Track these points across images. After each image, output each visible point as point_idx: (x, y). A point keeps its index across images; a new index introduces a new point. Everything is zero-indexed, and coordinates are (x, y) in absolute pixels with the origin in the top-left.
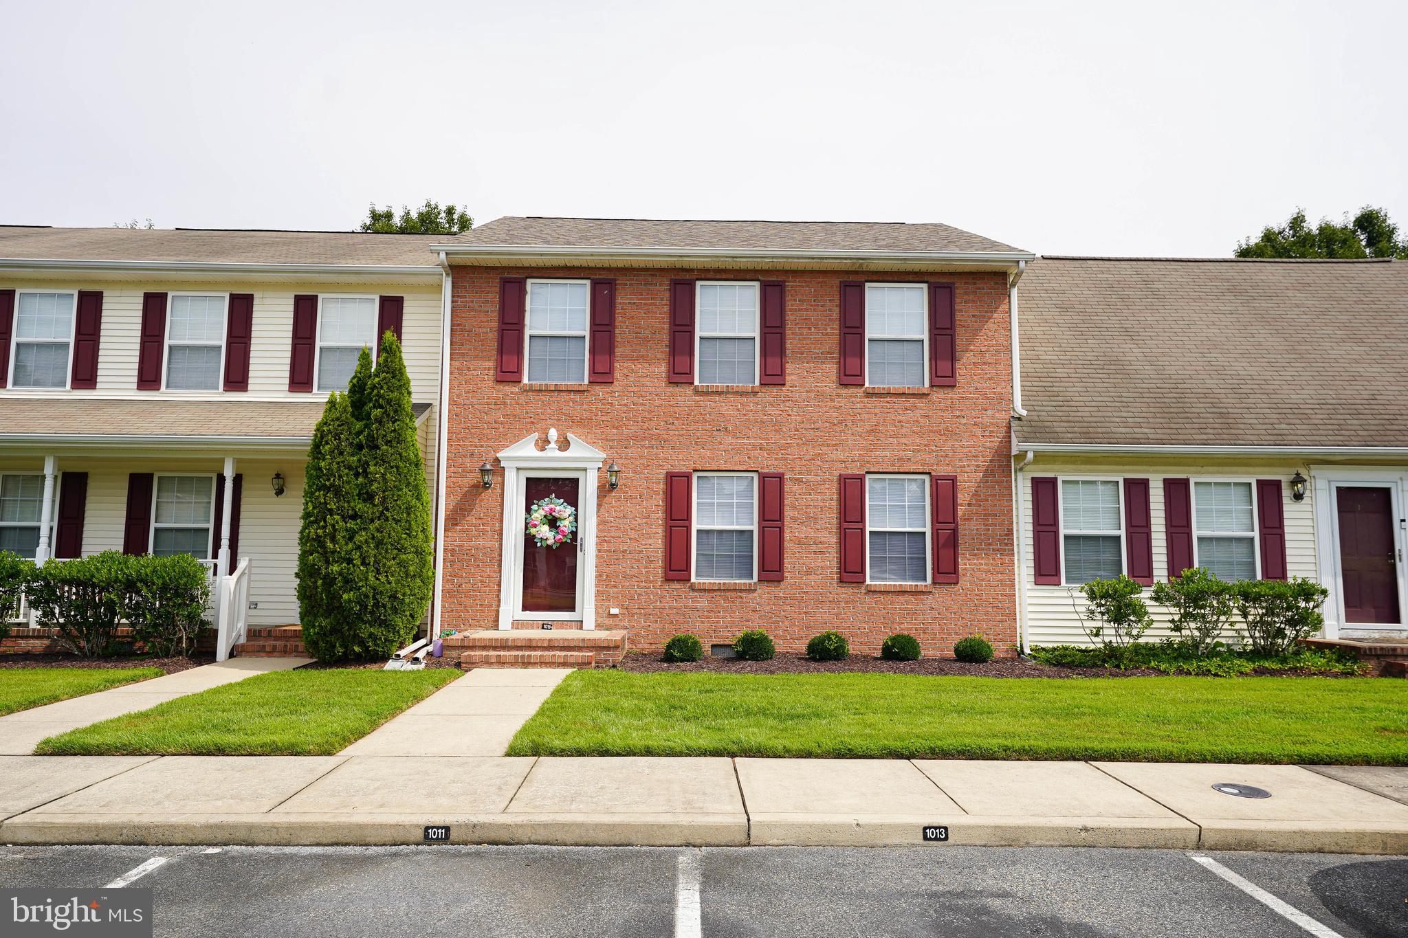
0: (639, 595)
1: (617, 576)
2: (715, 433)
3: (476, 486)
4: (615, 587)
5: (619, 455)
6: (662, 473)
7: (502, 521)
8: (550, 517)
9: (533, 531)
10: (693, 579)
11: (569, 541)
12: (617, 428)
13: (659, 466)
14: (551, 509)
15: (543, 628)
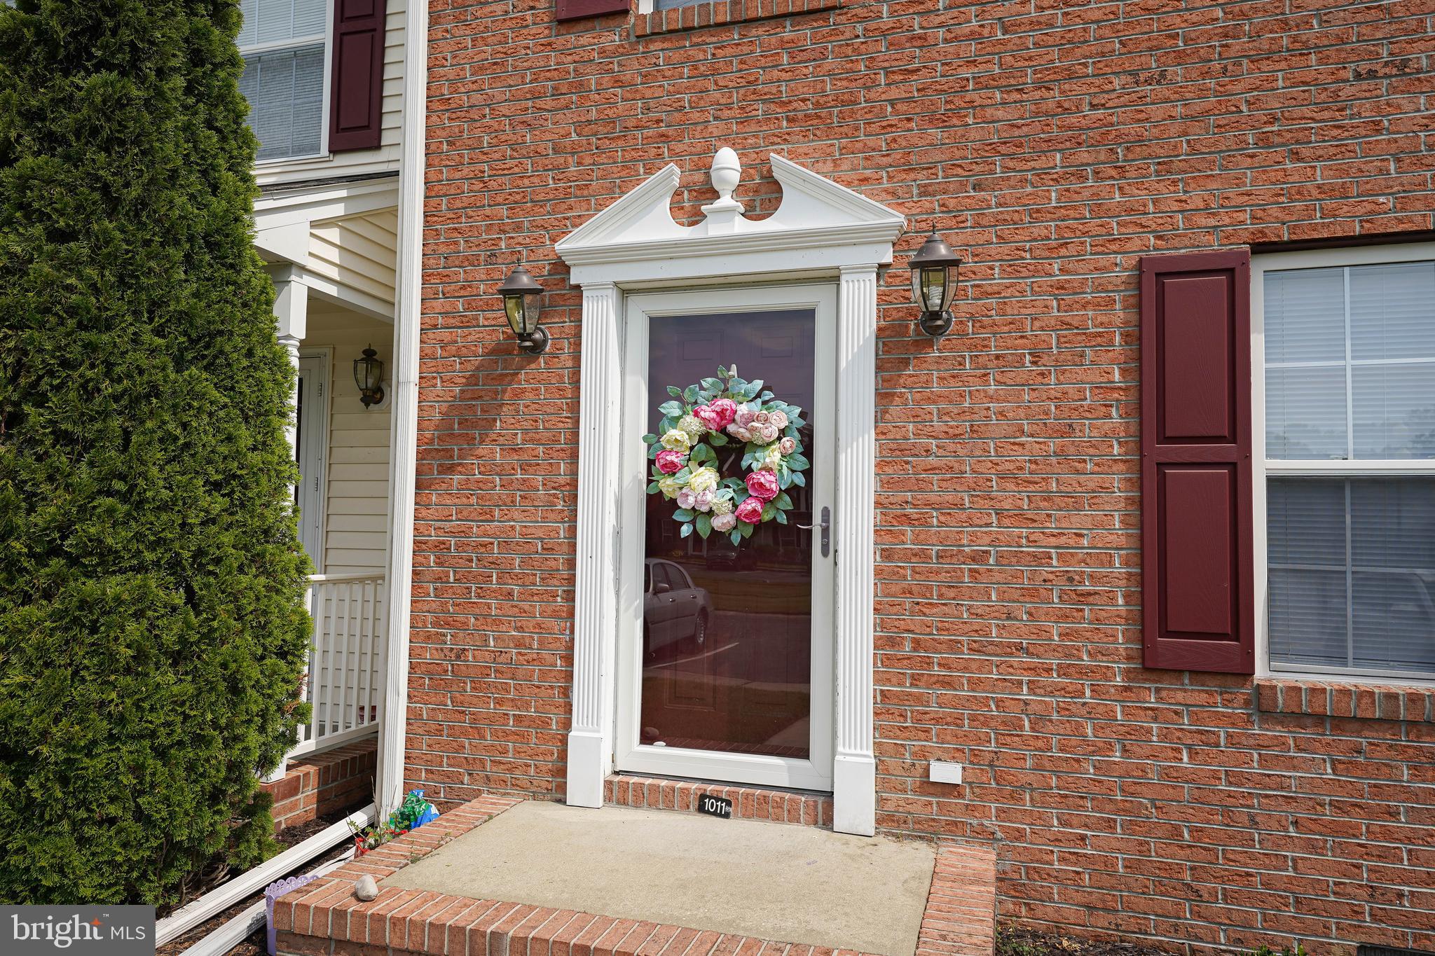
0: (1039, 721)
1: (954, 646)
2: (1347, 91)
3: (499, 351)
4: (947, 683)
5: (955, 213)
6: (1120, 268)
7: (575, 456)
8: (721, 441)
9: (667, 485)
10: (1261, 672)
11: (783, 519)
12: (941, 121)
13: (1109, 242)
14: (721, 414)
15: (701, 809)
